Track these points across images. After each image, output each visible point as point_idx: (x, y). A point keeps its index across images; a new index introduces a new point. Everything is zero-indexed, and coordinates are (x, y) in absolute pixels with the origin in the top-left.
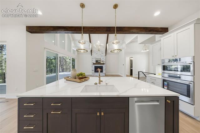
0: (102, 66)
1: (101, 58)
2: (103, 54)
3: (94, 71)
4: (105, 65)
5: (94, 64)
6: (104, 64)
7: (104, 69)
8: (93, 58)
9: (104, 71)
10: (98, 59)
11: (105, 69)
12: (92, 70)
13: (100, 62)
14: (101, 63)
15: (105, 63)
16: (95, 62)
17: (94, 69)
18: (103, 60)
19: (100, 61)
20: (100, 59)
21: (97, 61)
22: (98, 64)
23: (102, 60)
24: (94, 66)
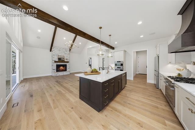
0: (66, 65)
1: (65, 56)
2: (66, 51)
5: (55, 62)
6: (68, 62)
9: (68, 70)
10: (61, 57)
12: (53, 70)
13: (64, 60)
14: (65, 61)
16: (57, 60)
17: (55, 68)
18: (67, 58)
20: (63, 57)
21: (59, 59)
22: (62, 62)
23: (65, 58)
24: (55, 64)
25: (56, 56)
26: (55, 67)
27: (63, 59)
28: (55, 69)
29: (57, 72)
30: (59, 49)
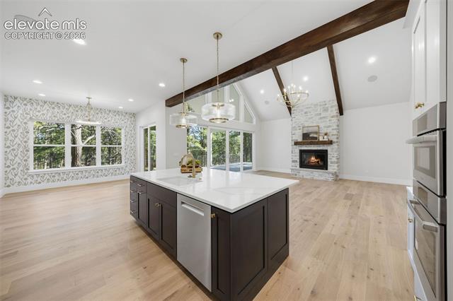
0: (327, 151)
1: (322, 125)
2: (326, 110)
3: (298, 164)
4: (335, 146)
5: (296, 143)
6: (330, 143)
7: (332, 157)
8: (294, 128)
9: (332, 167)
10: (310, 130)
11: (334, 159)
12: (293, 161)
13: (316, 138)
14: (321, 139)
15: (335, 140)
16: (300, 139)
17: (297, 158)
18: (329, 130)
19: (316, 133)
20: (316, 129)
21: (306, 136)
22: (311, 143)
23: (323, 131)
24: (297, 149)
25: (298, 128)
26: (296, 156)
27: (315, 136)
28: (296, 161)
29: (301, 167)
30: (305, 110)
